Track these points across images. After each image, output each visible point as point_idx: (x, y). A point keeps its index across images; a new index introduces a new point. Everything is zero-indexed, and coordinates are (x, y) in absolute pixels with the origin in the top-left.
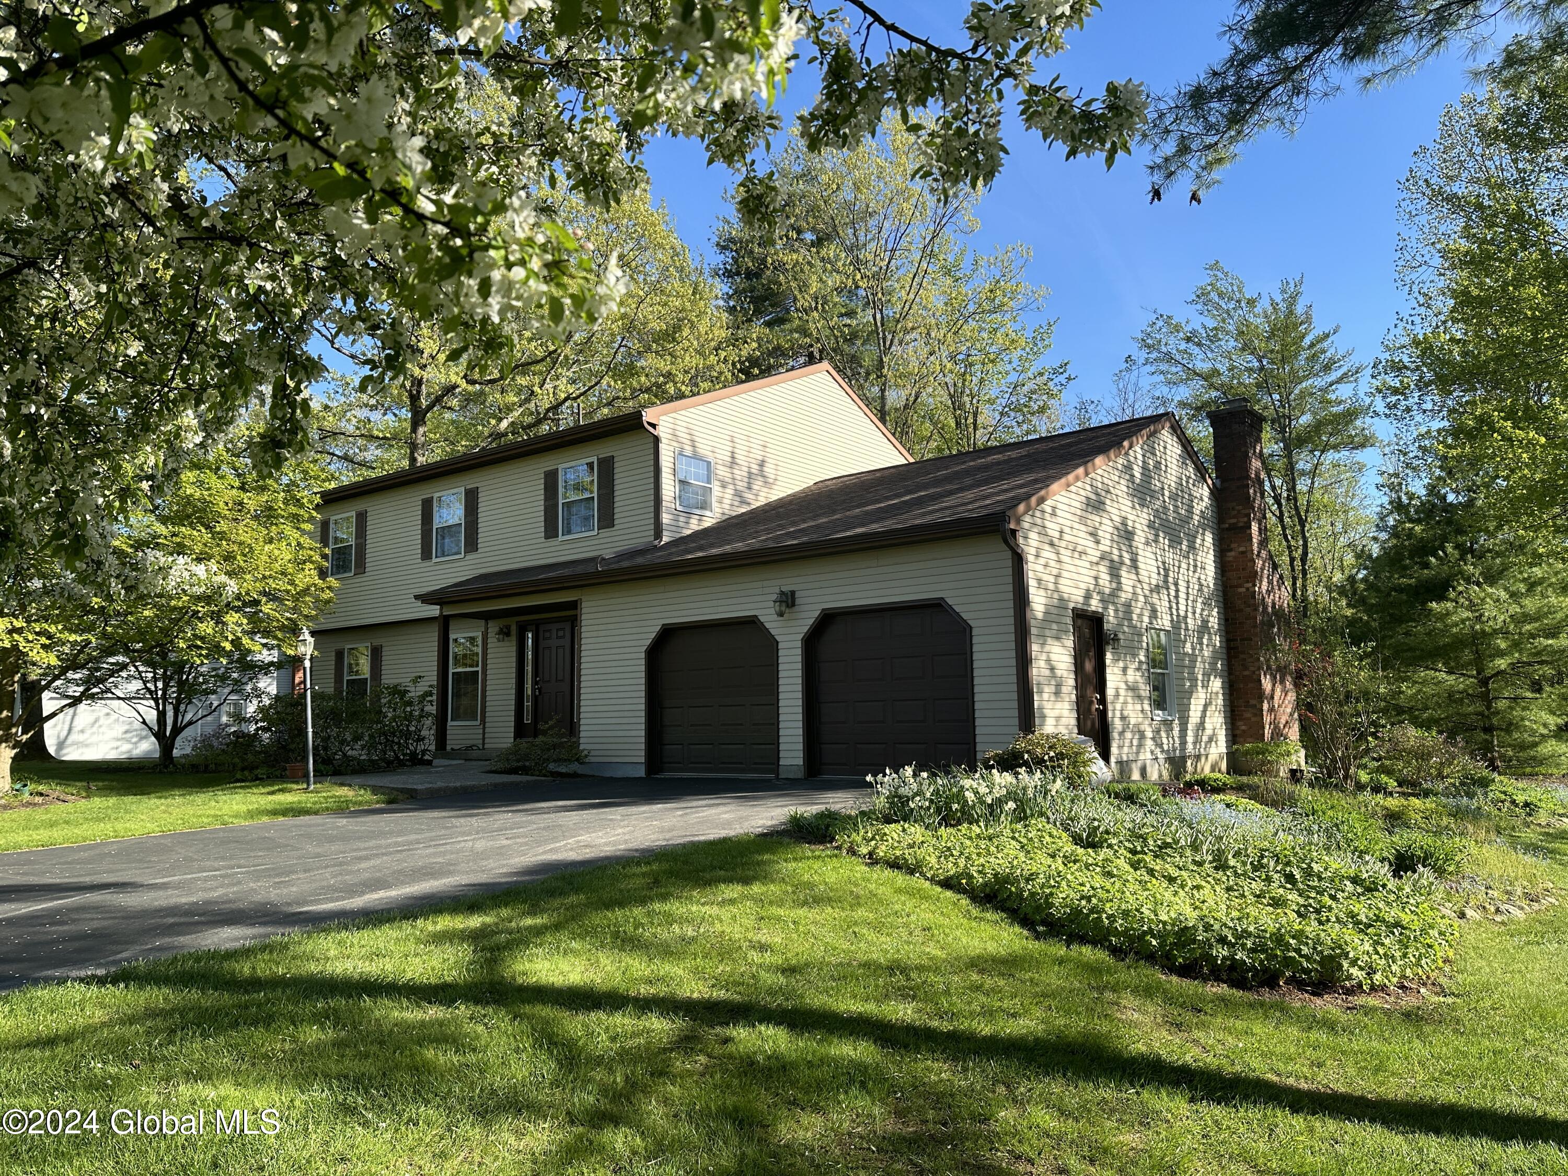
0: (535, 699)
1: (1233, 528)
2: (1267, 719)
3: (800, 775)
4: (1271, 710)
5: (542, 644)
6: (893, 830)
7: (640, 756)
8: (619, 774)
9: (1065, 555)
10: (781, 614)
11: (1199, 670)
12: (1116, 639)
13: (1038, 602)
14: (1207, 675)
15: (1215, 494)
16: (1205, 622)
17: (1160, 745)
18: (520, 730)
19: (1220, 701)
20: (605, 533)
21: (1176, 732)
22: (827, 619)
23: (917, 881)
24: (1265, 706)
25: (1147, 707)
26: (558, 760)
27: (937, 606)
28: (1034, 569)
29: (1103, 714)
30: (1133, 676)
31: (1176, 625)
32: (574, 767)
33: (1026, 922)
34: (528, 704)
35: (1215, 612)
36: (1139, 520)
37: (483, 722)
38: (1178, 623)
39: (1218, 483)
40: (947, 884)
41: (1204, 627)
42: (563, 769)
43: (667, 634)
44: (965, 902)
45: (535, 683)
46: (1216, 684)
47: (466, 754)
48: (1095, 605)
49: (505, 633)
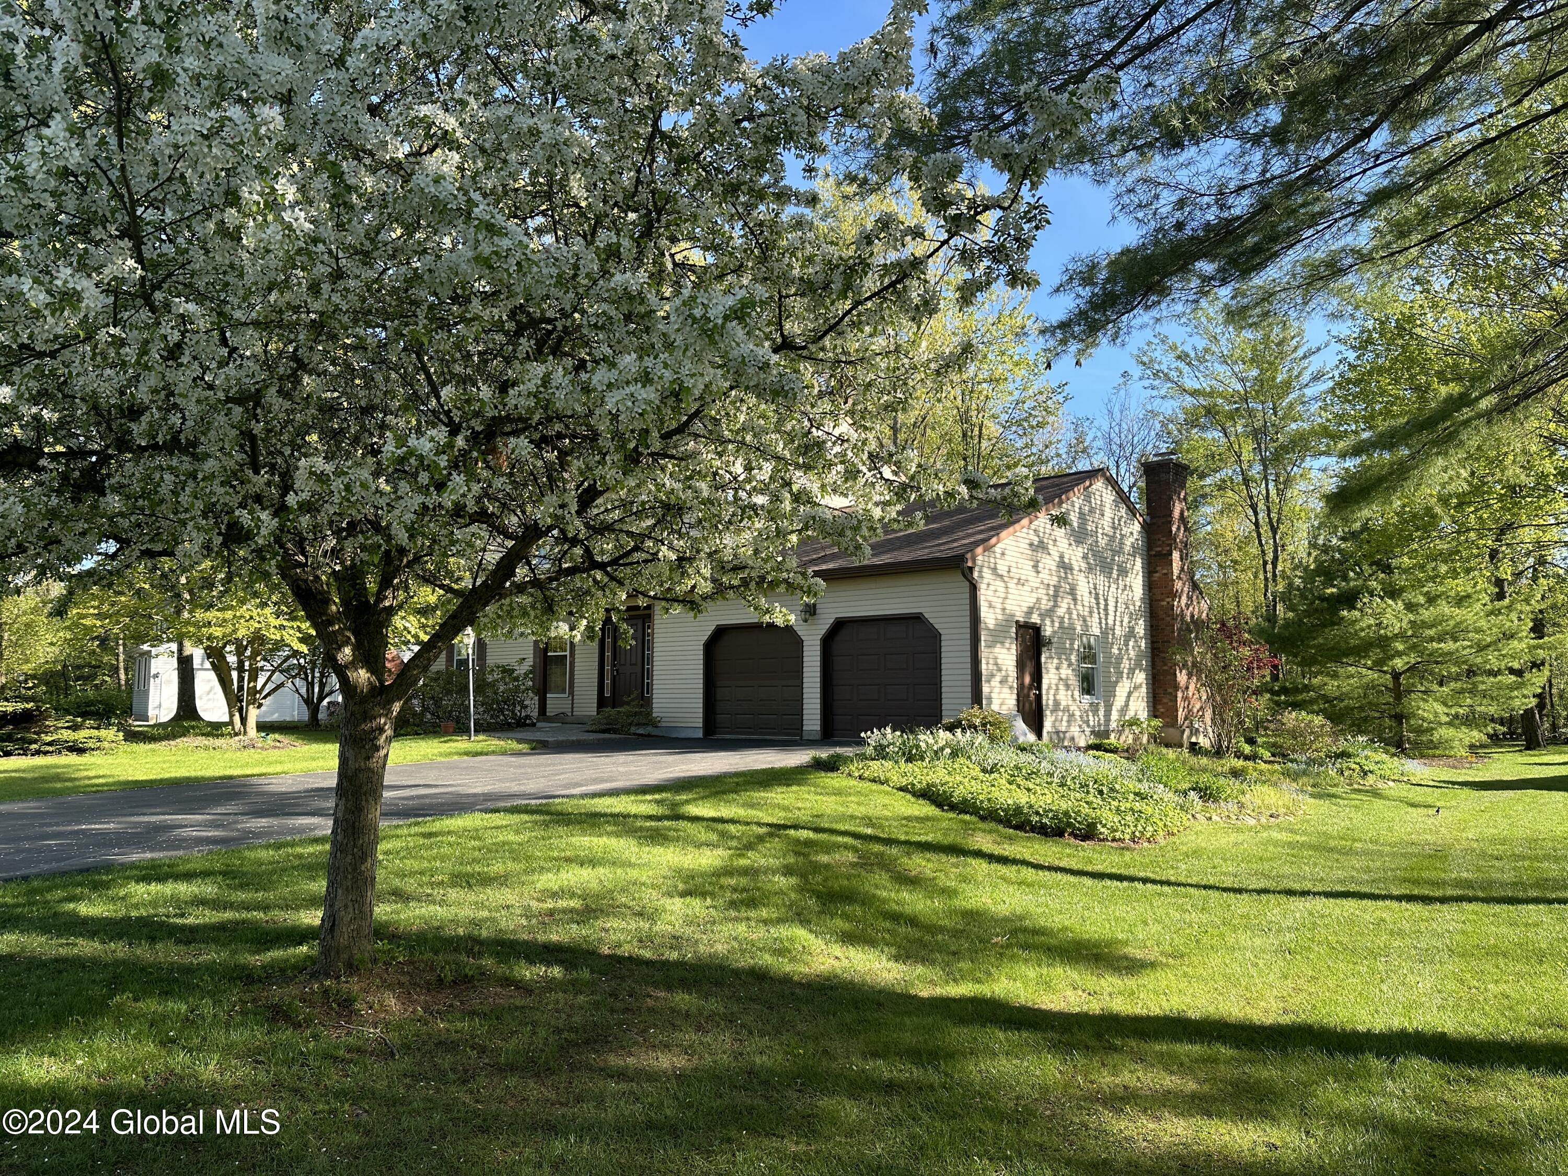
0: (614, 679)
1: (1159, 554)
2: (1181, 704)
3: (818, 737)
4: (1185, 698)
6: (875, 765)
7: (699, 723)
8: (683, 735)
9: (1012, 585)
10: (806, 621)
11: (1125, 665)
12: (1050, 643)
13: (989, 617)
14: (1132, 671)
15: (1146, 527)
16: (1132, 630)
17: (1087, 722)
18: (602, 702)
19: (1144, 689)
21: (1101, 713)
22: (839, 625)
23: (885, 788)
24: (1180, 694)
25: (1077, 693)
26: (639, 725)
27: (917, 619)
28: (985, 595)
29: (1039, 697)
30: (1066, 672)
31: (1105, 633)
32: (649, 730)
33: (940, 805)
34: (608, 682)
35: (1141, 622)
36: (1076, 555)
37: (572, 693)
38: (1106, 631)
39: (1148, 519)
40: (901, 789)
41: (1131, 634)
42: (640, 731)
43: (720, 632)
44: (909, 796)
45: (613, 665)
46: (1141, 677)
47: (560, 718)
48: (1035, 619)
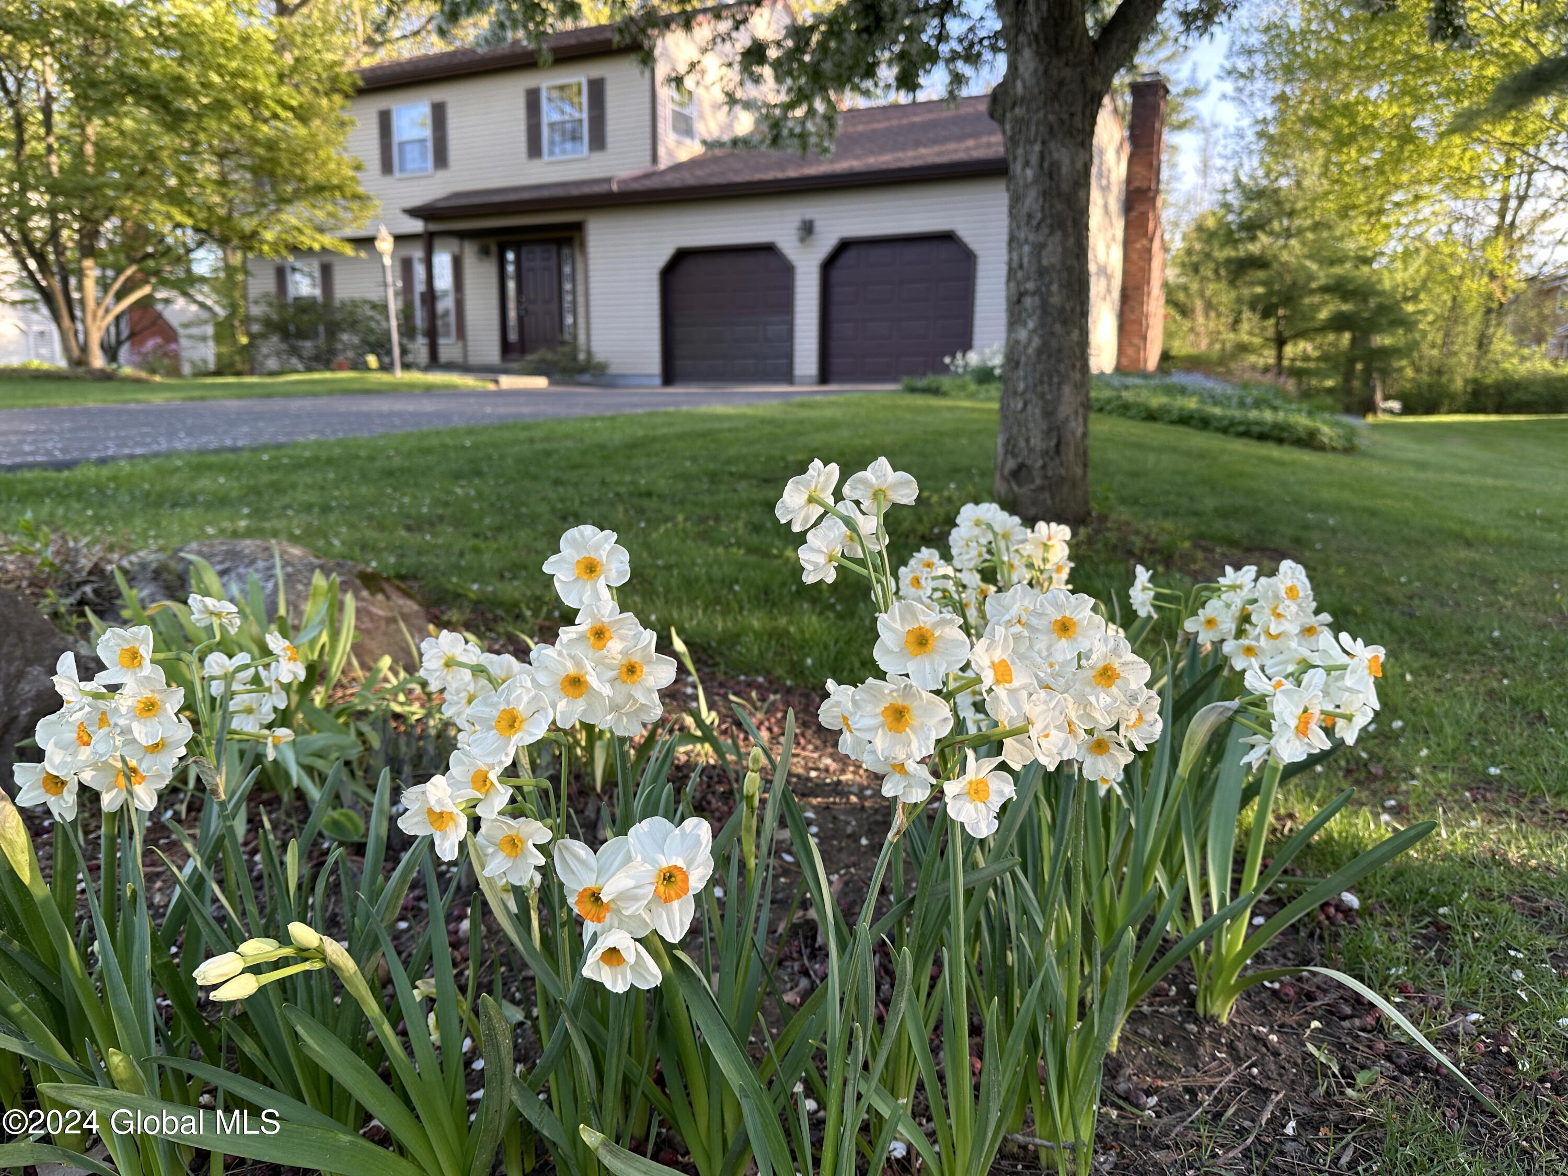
0: (521, 319)
3: (814, 383)
5: (526, 264)
7: (656, 370)
10: (800, 241)
15: (1129, 157)
18: (506, 348)
20: (597, 156)
22: (844, 246)
27: (948, 237)
32: (589, 378)
34: (512, 323)
37: (462, 337)
39: (1131, 147)
43: (682, 256)
45: (519, 302)
49: (484, 252)
